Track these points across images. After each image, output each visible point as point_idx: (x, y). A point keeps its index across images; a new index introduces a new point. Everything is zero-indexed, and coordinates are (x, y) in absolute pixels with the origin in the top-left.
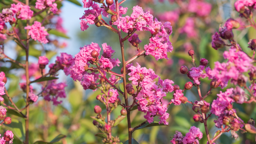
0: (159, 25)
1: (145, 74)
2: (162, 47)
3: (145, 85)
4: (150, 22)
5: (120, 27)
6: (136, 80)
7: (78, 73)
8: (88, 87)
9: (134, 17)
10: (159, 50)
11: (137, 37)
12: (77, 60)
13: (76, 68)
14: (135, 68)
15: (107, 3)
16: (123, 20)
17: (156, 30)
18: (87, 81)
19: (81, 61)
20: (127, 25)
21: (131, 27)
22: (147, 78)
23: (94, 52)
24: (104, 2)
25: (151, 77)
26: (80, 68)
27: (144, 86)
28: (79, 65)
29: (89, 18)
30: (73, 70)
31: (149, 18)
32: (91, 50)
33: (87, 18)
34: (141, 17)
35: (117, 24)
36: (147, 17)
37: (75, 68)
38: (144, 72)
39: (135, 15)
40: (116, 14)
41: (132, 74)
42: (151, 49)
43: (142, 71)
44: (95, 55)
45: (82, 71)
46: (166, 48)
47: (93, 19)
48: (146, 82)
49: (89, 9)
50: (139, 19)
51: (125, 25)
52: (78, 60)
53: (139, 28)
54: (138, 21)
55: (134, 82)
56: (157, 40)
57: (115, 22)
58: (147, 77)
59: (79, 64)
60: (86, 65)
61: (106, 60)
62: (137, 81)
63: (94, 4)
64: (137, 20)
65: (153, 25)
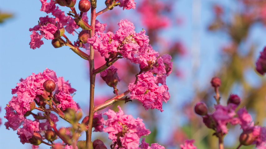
0: (154, 57)
1: (129, 126)
2: (156, 91)
3: (128, 143)
4: (144, 47)
5: (96, 48)
6: (114, 133)
7: (19, 111)
8: (28, 139)
9: (121, 35)
10: (151, 94)
11: (115, 72)
12: (20, 91)
13: (18, 103)
14: (115, 114)
15: (80, 7)
16: (103, 37)
17: (150, 63)
18: (28, 129)
19: (26, 94)
20: (109, 46)
21: (115, 49)
22: (132, 133)
23: (49, 82)
24: (75, 6)
25: (137, 133)
26: (24, 104)
27: (126, 144)
28: (23, 100)
29: (47, 29)
30: (12, 107)
31: (142, 42)
32: (44, 79)
33: (44, 28)
34: (131, 38)
35: (93, 42)
36: (140, 38)
37: (16, 104)
38: (128, 123)
39: (123, 33)
40: (90, 29)
41: (111, 122)
42: (140, 90)
43: (125, 120)
44: (50, 86)
45: (26, 110)
46: (161, 93)
47: (53, 32)
48: (131, 138)
49: (47, 16)
50: (128, 39)
51: (105, 46)
52: (22, 92)
53: (128, 53)
54: (127, 43)
55: (112, 136)
56: (150, 79)
57: (90, 39)
58: (131, 131)
59: (22, 98)
60: (33, 101)
61: (67, 96)
62: (116, 135)
63: (56, 9)
64: (125, 41)
65: (146, 55)
